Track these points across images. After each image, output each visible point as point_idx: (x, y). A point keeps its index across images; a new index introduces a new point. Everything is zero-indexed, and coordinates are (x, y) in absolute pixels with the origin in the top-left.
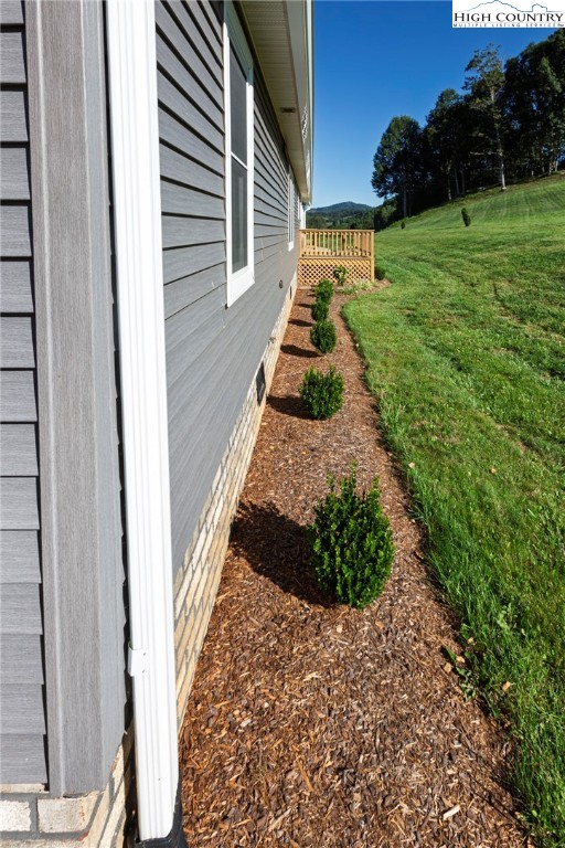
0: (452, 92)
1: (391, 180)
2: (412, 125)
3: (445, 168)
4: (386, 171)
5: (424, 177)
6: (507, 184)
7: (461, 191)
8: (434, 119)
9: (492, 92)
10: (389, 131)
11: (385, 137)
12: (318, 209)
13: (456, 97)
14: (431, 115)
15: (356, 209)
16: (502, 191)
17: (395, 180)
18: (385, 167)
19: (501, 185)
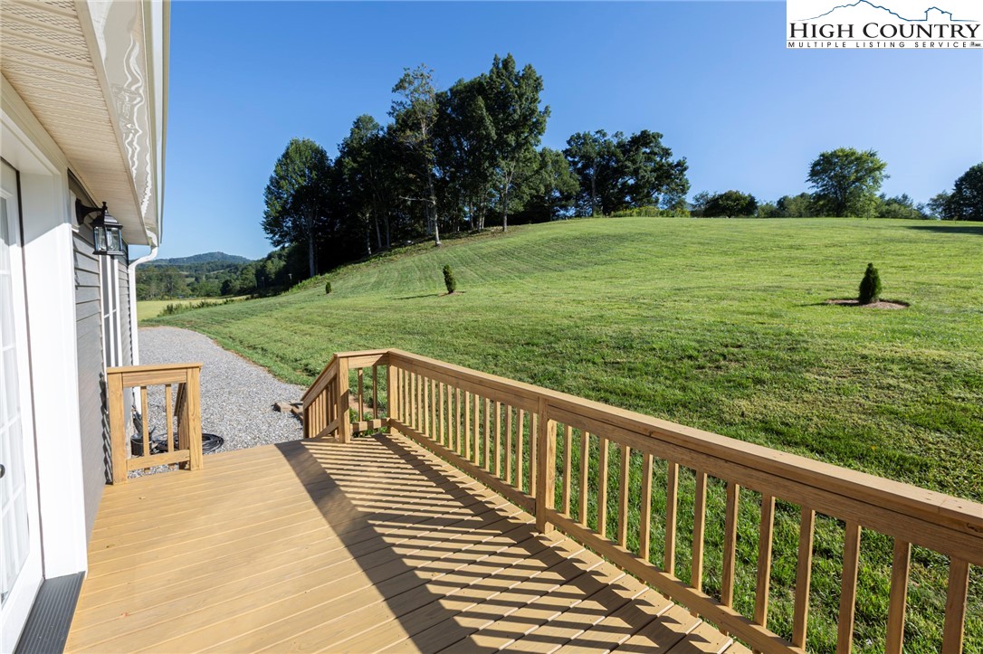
0: (371, 119)
1: (290, 224)
2: (320, 155)
3: (364, 215)
4: (284, 212)
5: (332, 225)
6: (441, 238)
7: (384, 243)
8: (349, 150)
9: (423, 125)
10: (286, 155)
11: (280, 163)
12: (171, 260)
13: (376, 126)
14: (346, 144)
15: (229, 262)
16: (437, 245)
17: (295, 226)
18: (283, 207)
19: (434, 238)
